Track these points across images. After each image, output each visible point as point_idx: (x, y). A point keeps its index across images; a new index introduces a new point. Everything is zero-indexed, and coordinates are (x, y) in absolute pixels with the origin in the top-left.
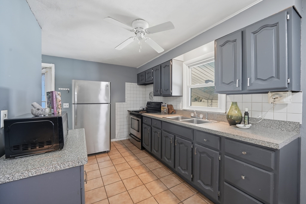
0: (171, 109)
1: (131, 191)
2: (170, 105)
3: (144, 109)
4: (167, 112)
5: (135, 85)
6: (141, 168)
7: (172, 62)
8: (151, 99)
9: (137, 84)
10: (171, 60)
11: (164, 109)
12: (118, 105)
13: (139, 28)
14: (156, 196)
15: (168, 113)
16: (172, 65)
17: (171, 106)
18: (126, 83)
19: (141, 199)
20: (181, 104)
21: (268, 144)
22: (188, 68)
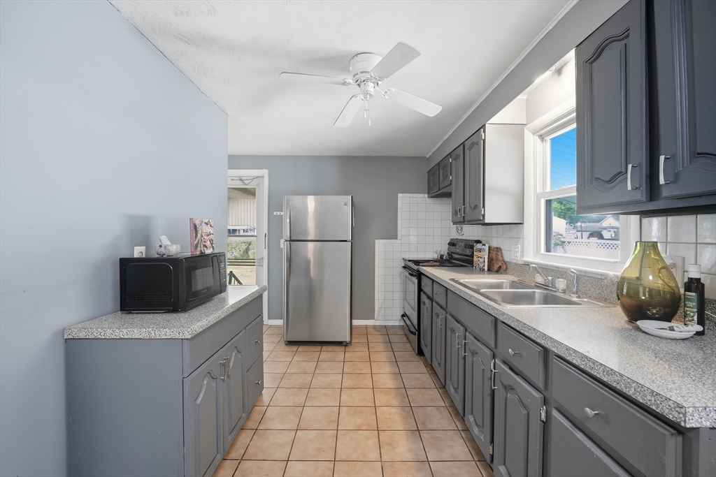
0: (497, 260)
1: (344, 435)
2: (494, 248)
3: (442, 256)
4: (486, 268)
5: (423, 198)
6: (393, 395)
7: (484, 132)
8: (460, 232)
9: (426, 196)
10: (483, 127)
11: (480, 259)
12: (380, 245)
13: (359, 73)
14: (387, 464)
15: (489, 270)
16: (484, 141)
17: (499, 249)
18: (400, 195)
19: (354, 457)
20: (519, 246)
21: (653, 399)
22: (539, 141)
